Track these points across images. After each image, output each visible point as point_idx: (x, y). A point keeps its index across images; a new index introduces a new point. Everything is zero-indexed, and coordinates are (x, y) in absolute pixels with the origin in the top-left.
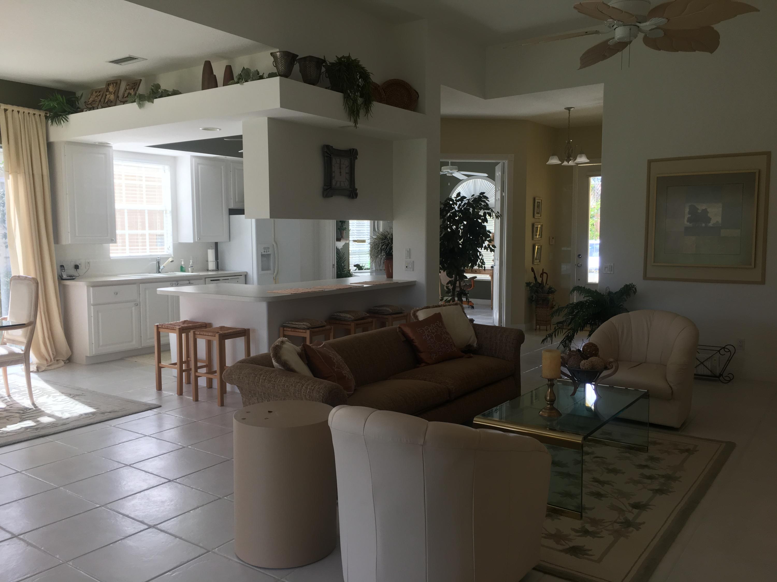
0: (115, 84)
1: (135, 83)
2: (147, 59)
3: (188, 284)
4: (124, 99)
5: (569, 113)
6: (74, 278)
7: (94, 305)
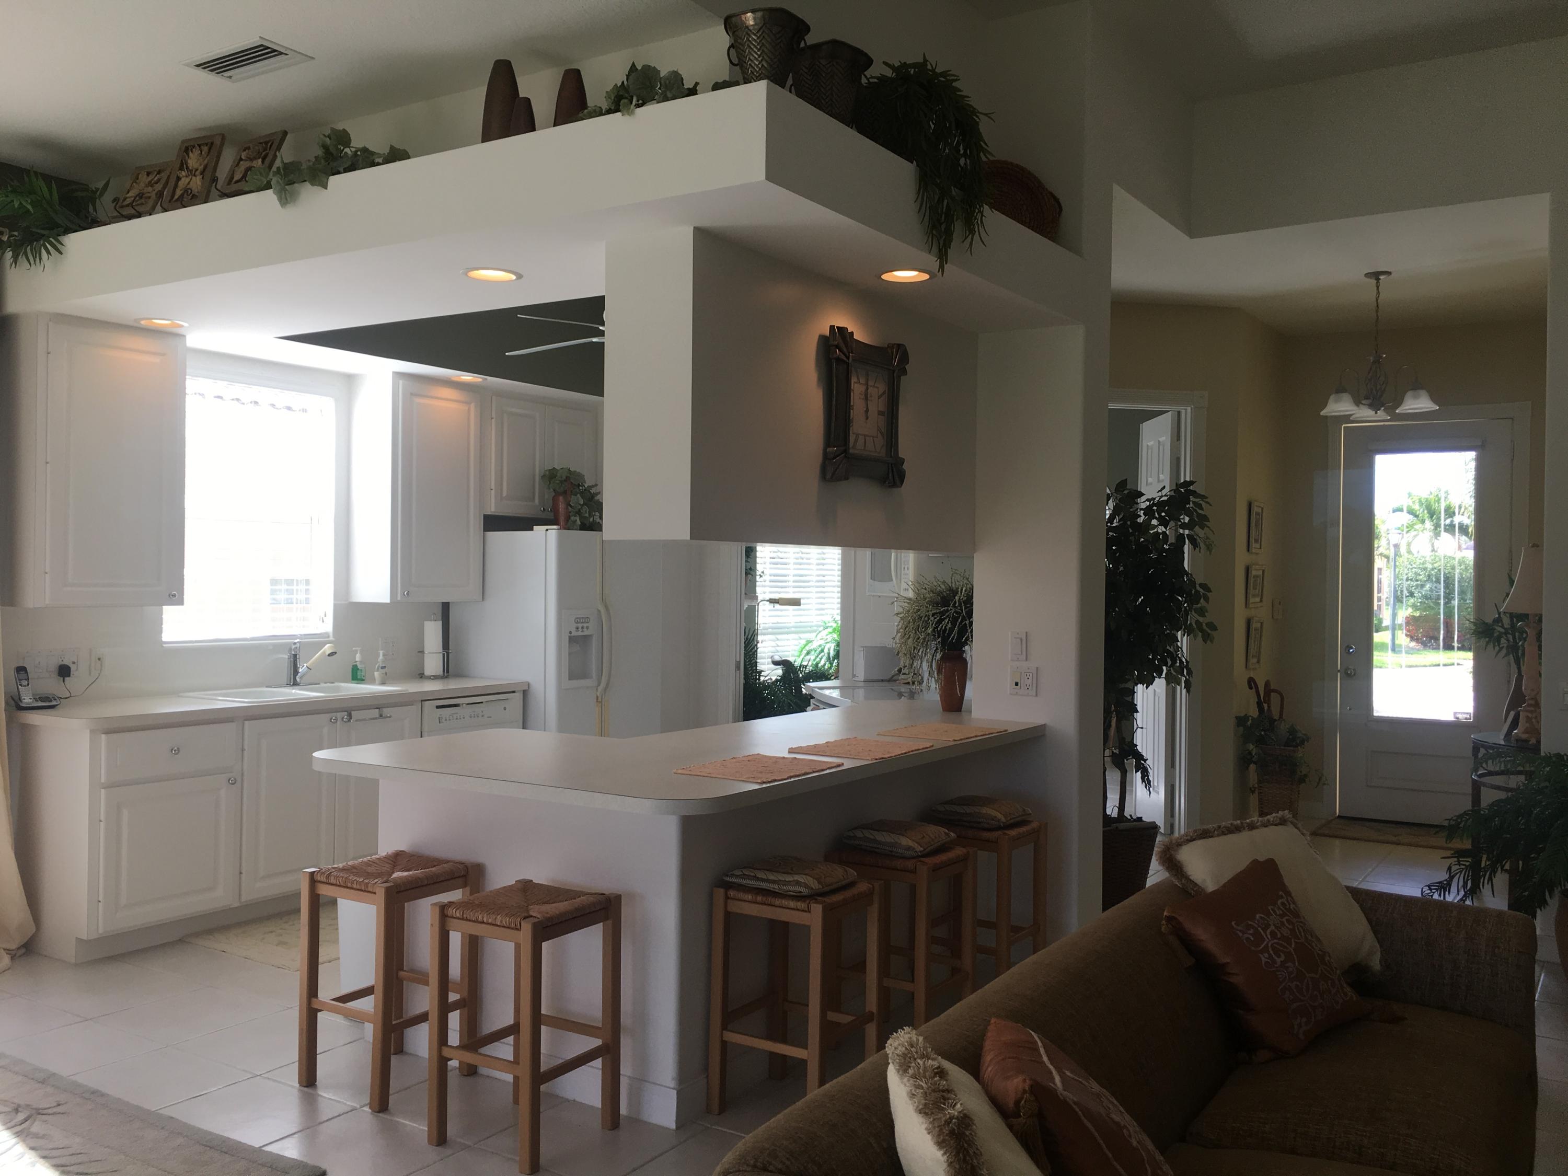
0: (205, 149)
1: (266, 143)
2: (313, 58)
3: (376, 718)
4: (234, 187)
5: (1378, 287)
6: (54, 703)
7: (109, 786)
